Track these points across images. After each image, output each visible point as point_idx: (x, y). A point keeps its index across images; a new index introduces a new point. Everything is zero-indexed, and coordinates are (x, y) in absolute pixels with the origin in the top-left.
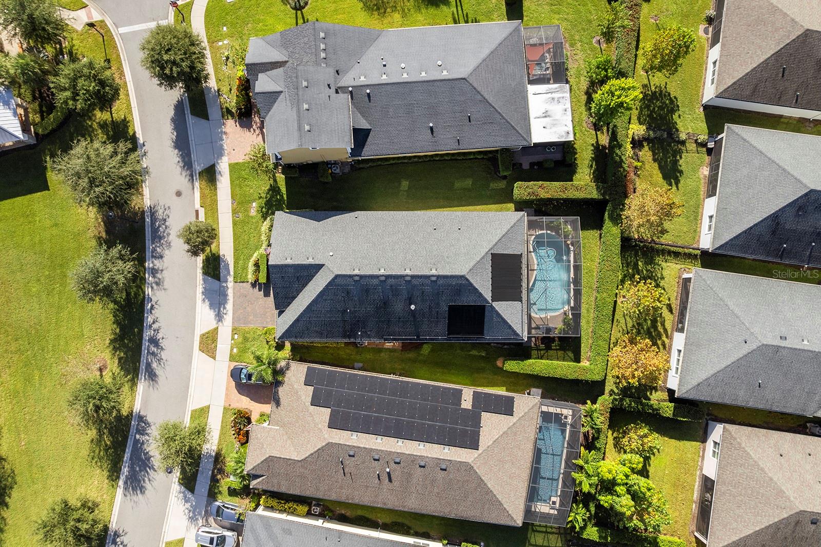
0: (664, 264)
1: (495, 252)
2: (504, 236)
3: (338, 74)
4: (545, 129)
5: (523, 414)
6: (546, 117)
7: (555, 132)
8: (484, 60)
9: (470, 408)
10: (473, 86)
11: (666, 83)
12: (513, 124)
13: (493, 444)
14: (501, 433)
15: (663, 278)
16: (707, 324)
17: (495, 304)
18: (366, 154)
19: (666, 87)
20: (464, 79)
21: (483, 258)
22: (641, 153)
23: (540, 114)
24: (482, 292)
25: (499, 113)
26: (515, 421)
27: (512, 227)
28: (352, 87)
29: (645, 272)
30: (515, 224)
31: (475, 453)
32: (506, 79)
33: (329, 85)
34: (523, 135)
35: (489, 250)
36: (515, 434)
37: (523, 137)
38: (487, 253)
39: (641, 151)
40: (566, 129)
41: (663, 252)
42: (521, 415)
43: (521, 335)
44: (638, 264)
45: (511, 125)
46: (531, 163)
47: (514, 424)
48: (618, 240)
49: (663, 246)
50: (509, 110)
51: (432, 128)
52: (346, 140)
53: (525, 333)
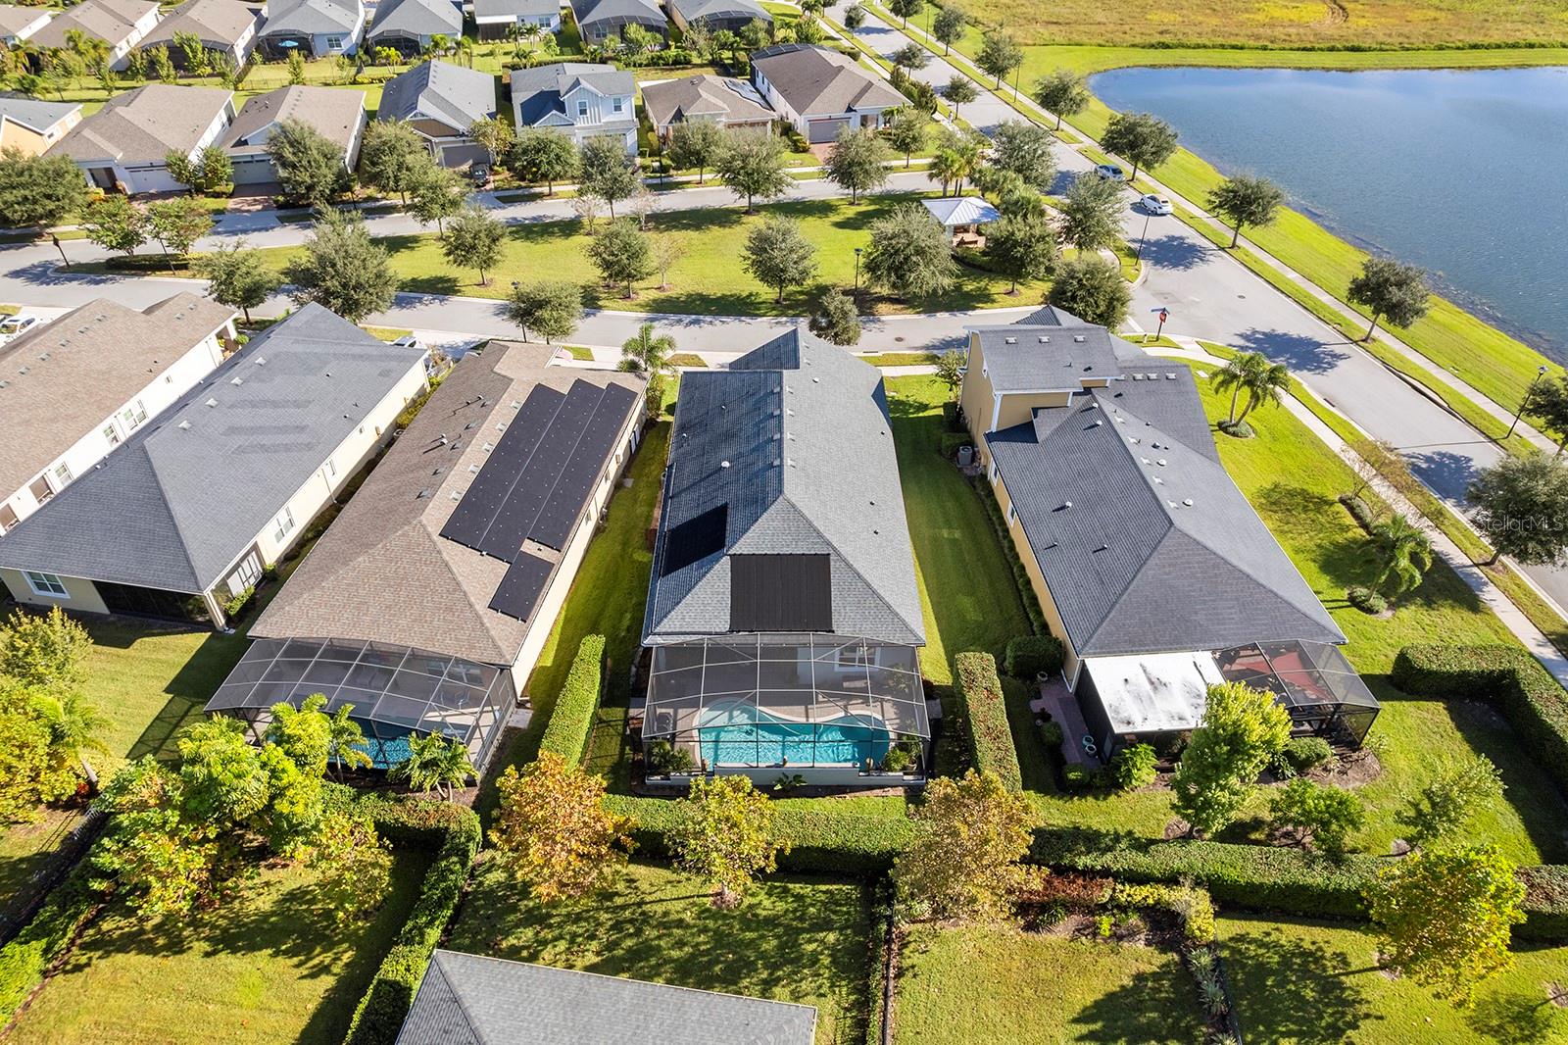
0: (829, 1003)
1: (832, 563)
2: (869, 585)
3: (1116, 397)
4: (1123, 682)
5: (488, 625)
6: (1152, 683)
7: (1123, 700)
8: (1226, 562)
9: (521, 550)
10: (1162, 538)
11: (1381, 1018)
12: (1111, 616)
13: (443, 561)
14: (460, 579)
15: (796, 996)
16: (638, 1027)
17: (726, 562)
18: (996, 450)
19: (1367, 1016)
20: (1170, 521)
21: (820, 535)
22: (1141, 945)
23: (1155, 674)
24: (749, 534)
25: (1126, 589)
26: (477, 607)
27: (889, 607)
28: (1100, 406)
29: (810, 947)
30: (897, 614)
31: (435, 530)
32: (1205, 602)
33: (1090, 368)
34: (1095, 636)
35: (835, 549)
36: (449, 609)
37: (1091, 637)
38: (829, 544)
39: (1148, 943)
40: (1137, 718)
41: (863, 1002)
42: (485, 621)
43: (657, 630)
44: (830, 930)
45: (1109, 612)
47: (471, 605)
48: (886, 845)
49: (881, 1002)
50: (1139, 607)
51: (1064, 507)
52: (1006, 385)
53: (659, 640)
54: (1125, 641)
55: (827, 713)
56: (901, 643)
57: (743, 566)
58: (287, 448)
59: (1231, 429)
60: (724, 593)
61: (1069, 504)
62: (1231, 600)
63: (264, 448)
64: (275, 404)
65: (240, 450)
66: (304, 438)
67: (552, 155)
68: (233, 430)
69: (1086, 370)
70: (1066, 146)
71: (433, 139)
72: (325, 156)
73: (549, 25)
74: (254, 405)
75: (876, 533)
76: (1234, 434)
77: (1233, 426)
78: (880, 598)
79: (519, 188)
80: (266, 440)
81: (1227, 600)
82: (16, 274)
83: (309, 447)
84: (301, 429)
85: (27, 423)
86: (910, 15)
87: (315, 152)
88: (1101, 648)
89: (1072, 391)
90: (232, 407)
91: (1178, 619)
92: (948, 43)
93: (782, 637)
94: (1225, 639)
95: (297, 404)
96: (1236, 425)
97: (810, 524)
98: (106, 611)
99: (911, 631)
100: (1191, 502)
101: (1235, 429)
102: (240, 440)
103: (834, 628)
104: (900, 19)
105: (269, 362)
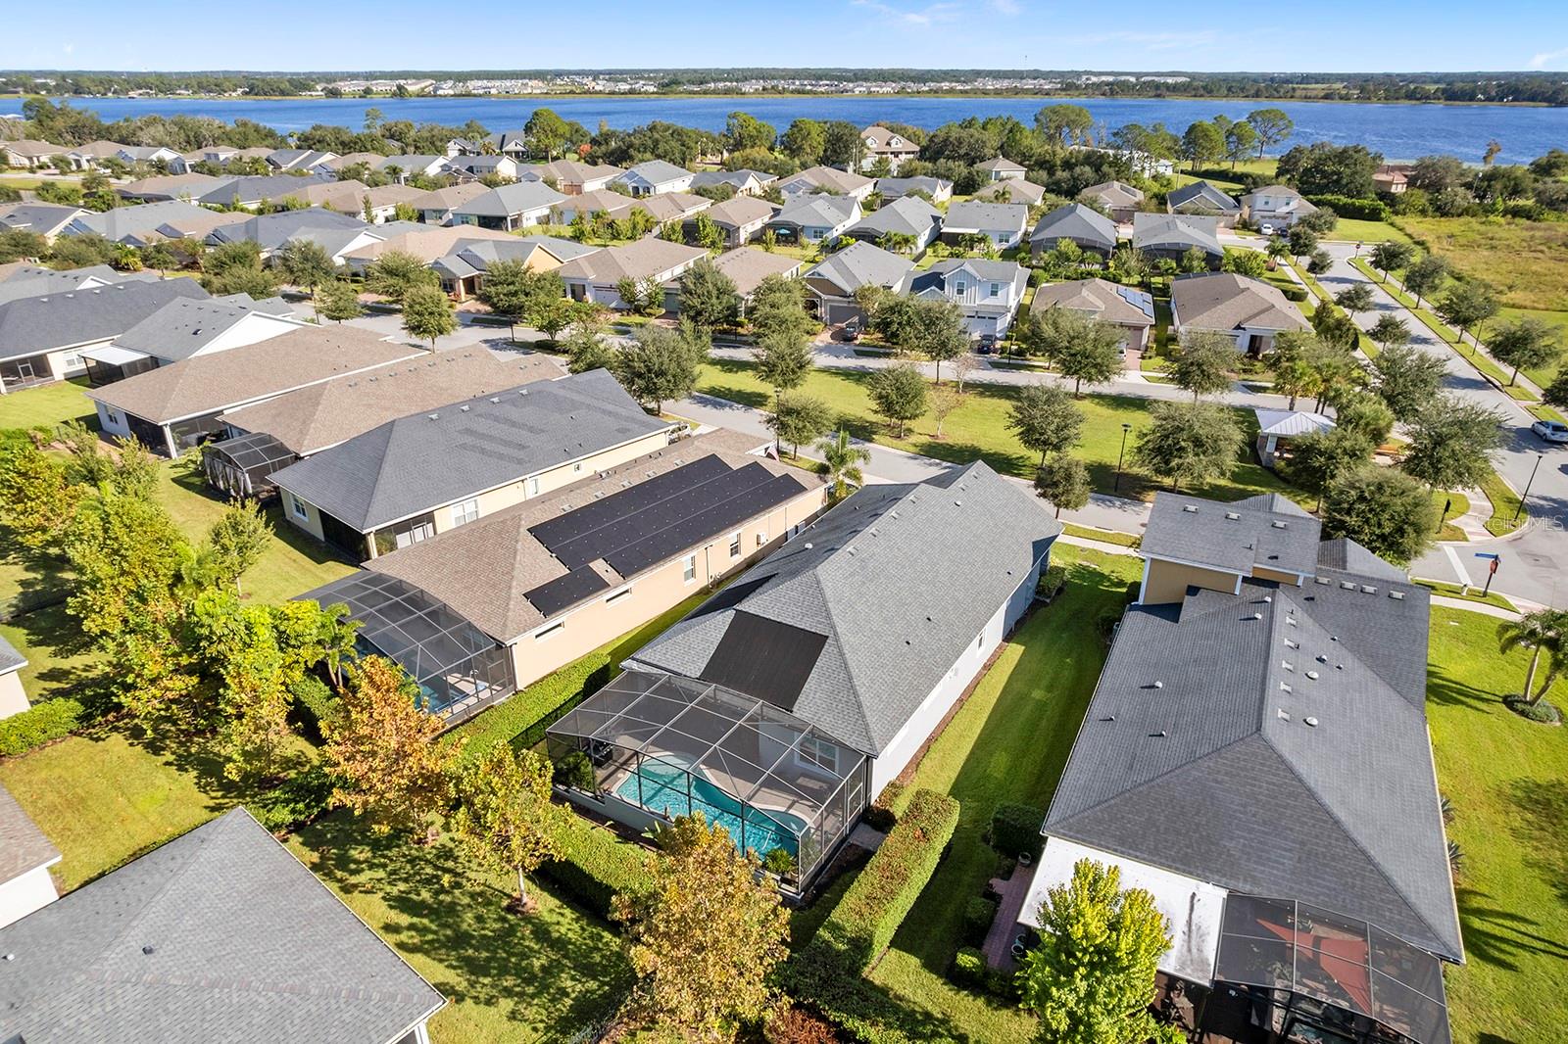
1: (824, 646)
2: (850, 679)
3: (1306, 599)
5: (512, 606)
8: (1312, 795)
9: (591, 565)
10: (1236, 742)
12: (1111, 803)
14: (518, 566)
17: (731, 614)
20: (1259, 729)
21: (829, 616)
24: (765, 596)
25: (1152, 780)
26: (515, 591)
27: (860, 706)
28: (1273, 603)
30: (864, 717)
31: (528, 525)
32: (1251, 831)
33: (1276, 558)
34: (1080, 819)
35: (837, 636)
36: (494, 586)
37: (1072, 816)
38: (833, 627)
42: (512, 603)
43: (638, 657)
45: (1112, 798)
46: (1000, 897)
47: (511, 588)
50: (1155, 806)
51: (1153, 687)
52: (1156, 549)
53: (635, 666)
54: (1114, 836)
55: (770, 803)
56: (853, 746)
57: (746, 624)
58: (501, 457)
59: (1520, 706)
60: (712, 643)
61: (1159, 684)
62: (1293, 841)
63: (483, 451)
64: (513, 424)
65: (464, 446)
66: (521, 454)
67: (905, 318)
68: (469, 431)
69: (1271, 558)
70: (1513, 402)
71: (823, 296)
72: (718, 290)
73: (1007, 241)
74: (496, 419)
75: (908, 643)
76: (1523, 713)
77: (1526, 703)
78: (856, 695)
79: (882, 347)
80: (487, 445)
81: (1286, 839)
82: (486, 341)
83: (520, 462)
84: (522, 447)
85: (370, 406)
86: (1392, 269)
87: (710, 285)
88: (1078, 832)
89: (1241, 574)
90: (479, 415)
91: (1202, 837)
92: (1419, 294)
93: (741, 701)
94: (1255, 881)
95: (531, 430)
96: (1531, 703)
97: (825, 604)
98: (322, 538)
99: (870, 739)
100: (1315, 722)
101: (1527, 708)
102: (469, 440)
103: (794, 710)
104: (1382, 273)
105: (529, 394)
